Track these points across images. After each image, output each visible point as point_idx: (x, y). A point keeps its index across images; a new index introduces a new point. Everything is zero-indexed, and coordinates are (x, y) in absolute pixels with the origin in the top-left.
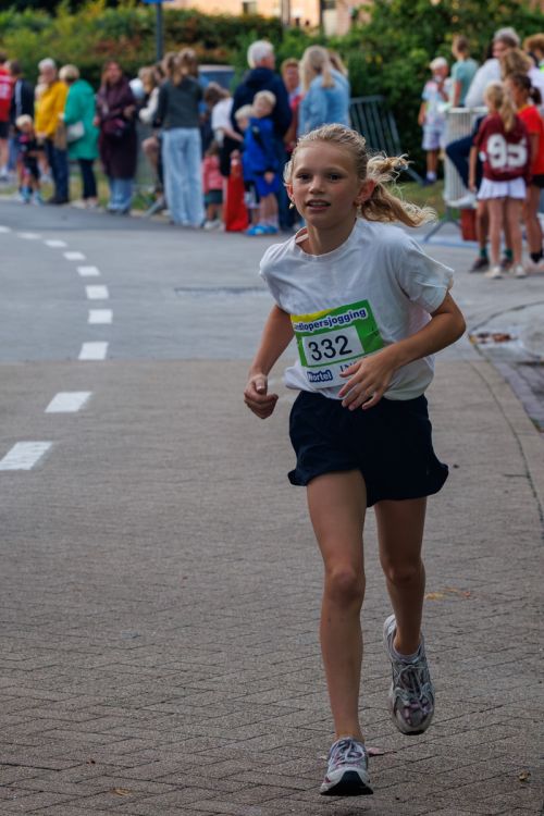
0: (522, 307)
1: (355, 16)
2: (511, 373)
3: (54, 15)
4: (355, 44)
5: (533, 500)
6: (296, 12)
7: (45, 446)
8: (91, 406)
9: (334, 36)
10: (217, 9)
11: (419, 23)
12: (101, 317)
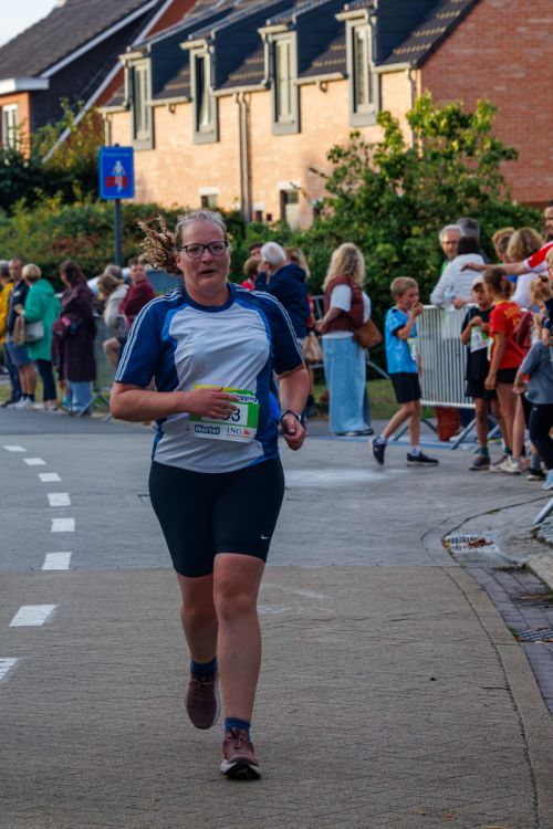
0: (497, 511)
1: (317, 210)
2: (488, 580)
3: (10, 214)
4: (320, 239)
5: (514, 714)
6: (257, 206)
7: (10, 662)
8: (56, 619)
9: (298, 231)
10: (176, 204)
11: (384, 216)
12: (64, 525)
